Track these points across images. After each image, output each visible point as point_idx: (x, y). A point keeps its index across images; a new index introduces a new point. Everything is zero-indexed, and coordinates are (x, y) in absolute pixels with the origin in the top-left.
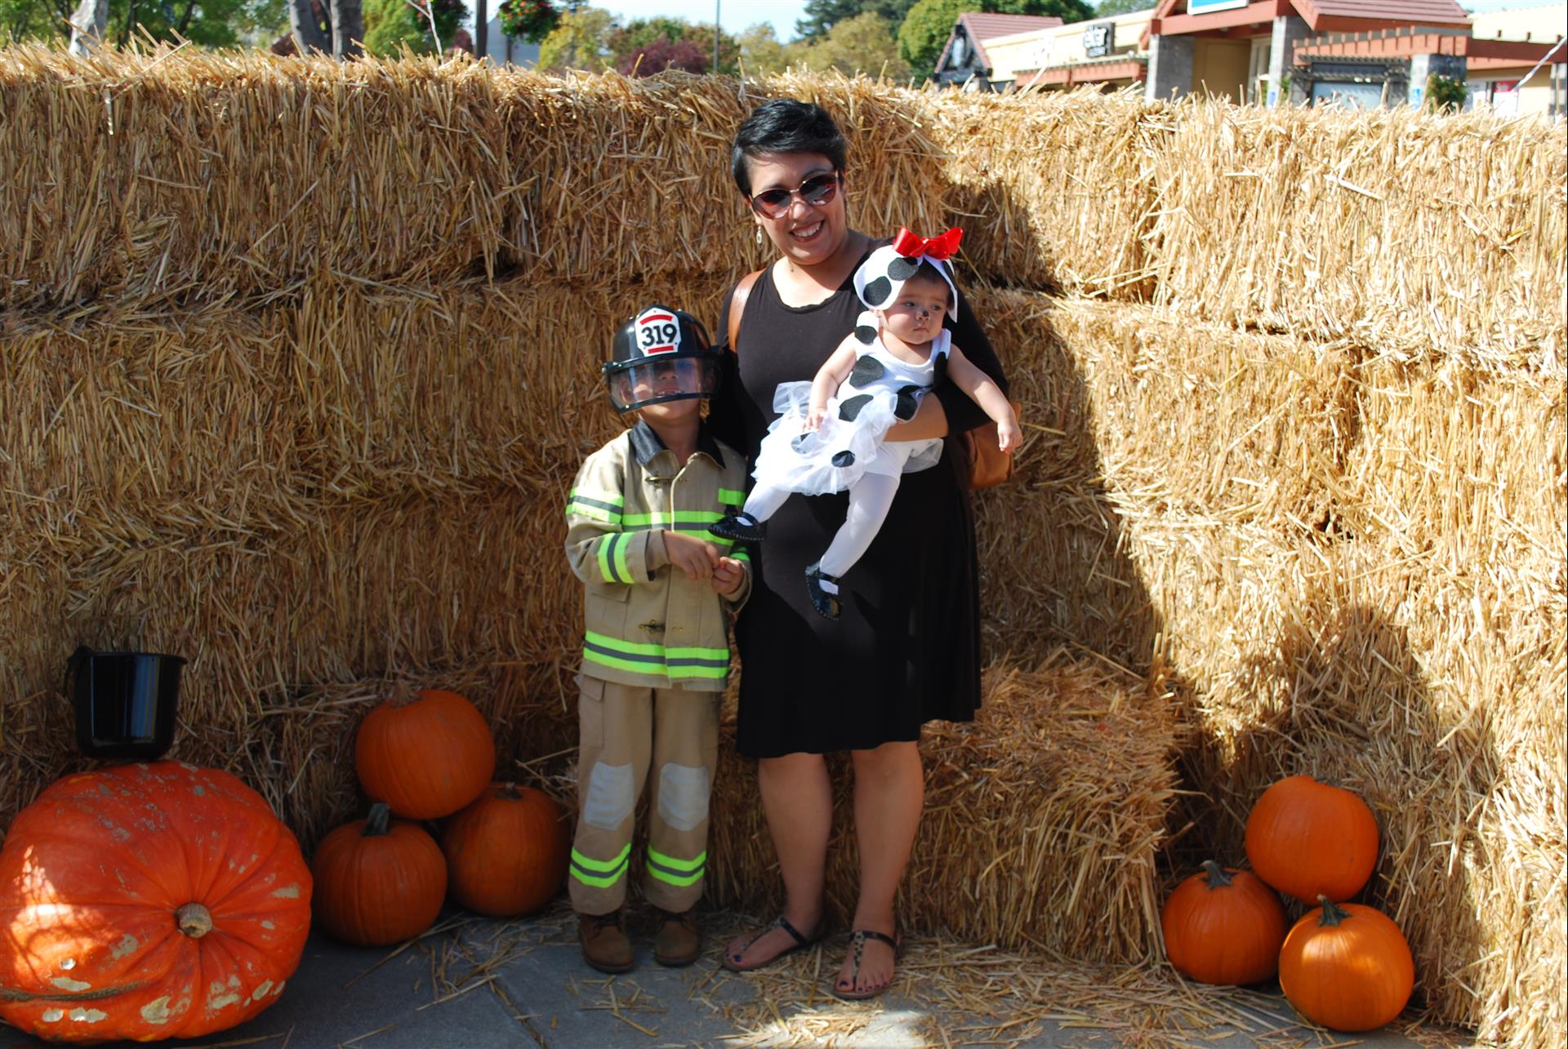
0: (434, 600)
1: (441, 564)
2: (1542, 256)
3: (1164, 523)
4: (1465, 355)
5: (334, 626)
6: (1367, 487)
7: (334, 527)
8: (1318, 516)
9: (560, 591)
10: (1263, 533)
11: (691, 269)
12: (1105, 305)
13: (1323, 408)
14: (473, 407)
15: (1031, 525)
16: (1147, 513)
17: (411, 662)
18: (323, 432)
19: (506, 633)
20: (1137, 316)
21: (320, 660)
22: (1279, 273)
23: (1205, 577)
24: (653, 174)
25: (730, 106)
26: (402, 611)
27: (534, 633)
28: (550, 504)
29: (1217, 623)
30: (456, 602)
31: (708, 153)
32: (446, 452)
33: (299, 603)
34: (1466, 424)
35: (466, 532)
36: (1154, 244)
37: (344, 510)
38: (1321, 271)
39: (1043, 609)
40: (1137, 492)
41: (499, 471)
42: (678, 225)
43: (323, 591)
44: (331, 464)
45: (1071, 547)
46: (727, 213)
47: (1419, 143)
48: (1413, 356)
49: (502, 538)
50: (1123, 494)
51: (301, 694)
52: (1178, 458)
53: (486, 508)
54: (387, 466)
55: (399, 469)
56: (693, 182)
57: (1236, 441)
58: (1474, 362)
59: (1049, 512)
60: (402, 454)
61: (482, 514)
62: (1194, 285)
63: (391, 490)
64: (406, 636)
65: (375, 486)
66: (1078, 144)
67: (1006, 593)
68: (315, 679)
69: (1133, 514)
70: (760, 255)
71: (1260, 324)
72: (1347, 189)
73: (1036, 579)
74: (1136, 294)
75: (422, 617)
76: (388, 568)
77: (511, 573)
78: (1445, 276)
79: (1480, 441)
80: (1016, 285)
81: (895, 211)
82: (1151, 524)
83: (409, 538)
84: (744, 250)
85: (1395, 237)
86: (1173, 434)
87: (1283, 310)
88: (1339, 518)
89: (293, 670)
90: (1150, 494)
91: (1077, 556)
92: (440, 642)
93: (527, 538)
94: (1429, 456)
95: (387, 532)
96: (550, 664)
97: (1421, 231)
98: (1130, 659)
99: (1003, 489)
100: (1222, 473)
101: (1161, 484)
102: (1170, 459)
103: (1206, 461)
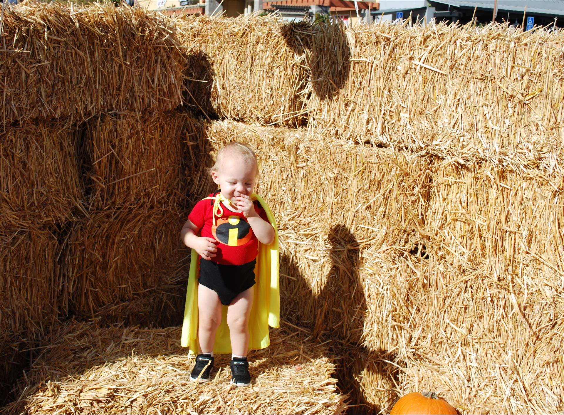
2: (549, 107)
4: (500, 161)
6: (439, 231)
8: (410, 246)
10: (378, 255)
11: (47, 116)
12: (278, 130)
13: (413, 188)
20: (297, 135)
22: (384, 114)
24: (22, 61)
25: (66, 21)
31: (54, 48)
34: (500, 198)
36: (306, 96)
38: (410, 114)
40: (302, 232)
42: (39, 91)
46: (67, 84)
47: (470, 43)
48: (468, 161)
50: (293, 232)
52: (325, 213)
56: (46, 65)
57: (360, 205)
58: (505, 164)
62: (332, 120)
66: (258, 43)
69: (298, 242)
70: (86, 107)
71: (372, 141)
72: (425, 68)
74: (294, 124)
78: (488, 117)
79: (509, 208)
80: (223, 119)
81: (159, 80)
84: (77, 104)
85: (456, 94)
86: (322, 200)
87: (387, 134)
88: (424, 247)
94: (476, 214)
97: (472, 92)
98: (298, 318)
100: (352, 222)
101: (315, 227)
102: (320, 214)
103: (342, 215)
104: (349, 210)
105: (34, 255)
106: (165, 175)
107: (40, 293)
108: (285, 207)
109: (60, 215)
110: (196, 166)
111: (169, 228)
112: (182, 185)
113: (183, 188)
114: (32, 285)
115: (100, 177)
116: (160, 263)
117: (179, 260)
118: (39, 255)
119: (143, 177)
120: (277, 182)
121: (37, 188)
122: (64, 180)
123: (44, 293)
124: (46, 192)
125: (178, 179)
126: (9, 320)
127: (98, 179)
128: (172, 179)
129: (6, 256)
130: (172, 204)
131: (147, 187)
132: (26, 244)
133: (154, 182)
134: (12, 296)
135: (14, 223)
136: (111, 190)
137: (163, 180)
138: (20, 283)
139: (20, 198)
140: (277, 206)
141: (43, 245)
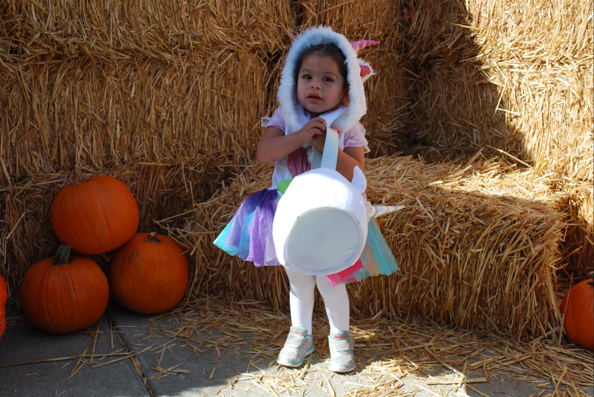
0: (104, 126)
1: (108, 103)
3: (542, 73)
5: (40, 139)
7: (36, 77)
9: (184, 123)
14: (122, 6)
15: (456, 88)
16: (531, 69)
17: (92, 163)
18: (20, 11)
19: (151, 148)
21: (31, 160)
23: (572, 101)
26: (84, 131)
27: (169, 148)
28: (175, 71)
29: (579, 130)
30: (118, 127)
32: (105, 31)
33: (16, 124)
35: (123, 84)
37: (41, 66)
39: (464, 136)
40: (525, 56)
41: (141, 46)
43: (32, 117)
44: (28, 34)
45: (482, 97)
49: (146, 90)
50: (517, 59)
51: (20, 180)
52: (553, 31)
53: (135, 70)
54: (65, 37)
55: (74, 39)
59: (468, 78)
60: (75, 30)
61: (132, 74)
63: (71, 54)
64: (88, 147)
65: (58, 49)
67: (442, 130)
68: (28, 171)
69: (522, 71)
73: (460, 119)
75: (98, 135)
76: (74, 105)
77: (153, 111)
82: (535, 75)
83: (86, 86)
86: (550, 17)
89: (14, 166)
90: (533, 57)
91: (485, 102)
92: (109, 151)
93: (162, 90)
95: (72, 83)
96: (178, 166)
99: (439, 69)
100: (584, 34)
101: (541, 49)
102: (547, 33)
103: (572, 29)
104: (581, 22)
105: (241, 77)
106: (382, 14)
107: (248, 118)
108: (508, 33)
109: (269, 40)
110: (415, 4)
111: (385, 72)
112: (400, 27)
113: (401, 30)
114: (239, 109)
115: (311, 3)
116: (375, 109)
117: (396, 109)
118: (247, 78)
119: (358, 11)
120: (500, 6)
121: (246, 8)
122: (274, 5)
123: (252, 120)
124: (255, 14)
125: (395, 19)
126: (215, 139)
127: (309, 6)
128: (389, 18)
129: (213, 72)
130: (388, 45)
131: (361, 22)
132: (234, 64)
133: (369, 18)
134: (219, 116)
135: (221, 39)
136: (323, 19)
137: (380, 18)
138: (226, 103)
139: (228, 16)
140: (500, 33)
141: (251, 69)
